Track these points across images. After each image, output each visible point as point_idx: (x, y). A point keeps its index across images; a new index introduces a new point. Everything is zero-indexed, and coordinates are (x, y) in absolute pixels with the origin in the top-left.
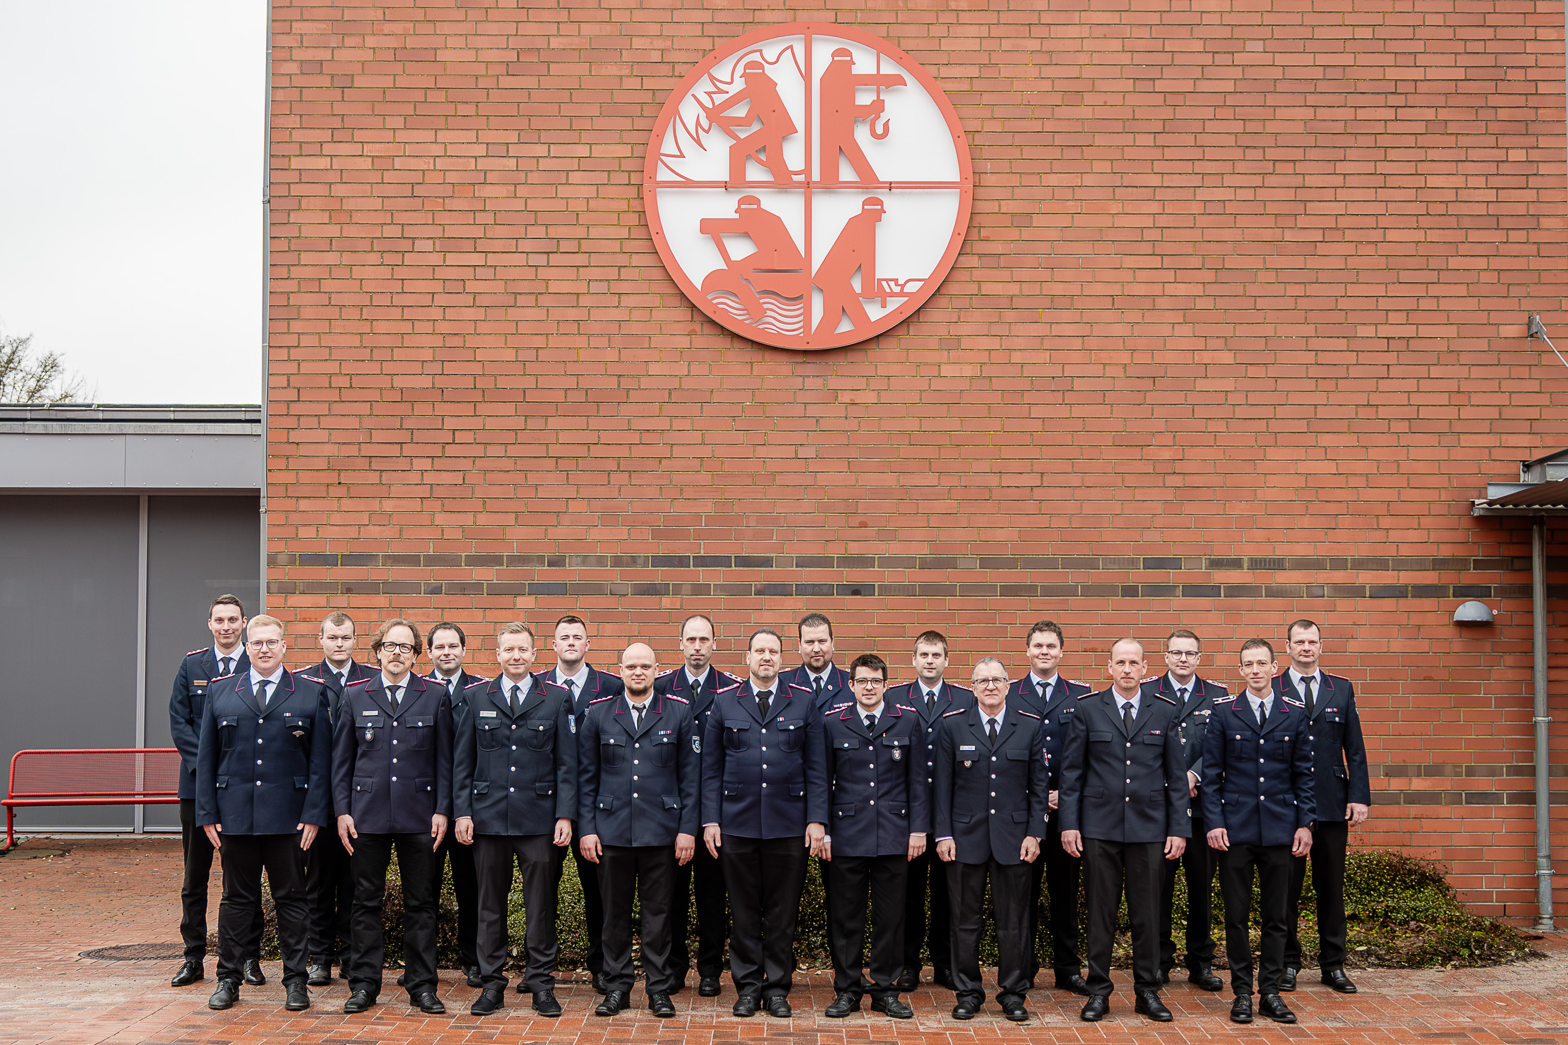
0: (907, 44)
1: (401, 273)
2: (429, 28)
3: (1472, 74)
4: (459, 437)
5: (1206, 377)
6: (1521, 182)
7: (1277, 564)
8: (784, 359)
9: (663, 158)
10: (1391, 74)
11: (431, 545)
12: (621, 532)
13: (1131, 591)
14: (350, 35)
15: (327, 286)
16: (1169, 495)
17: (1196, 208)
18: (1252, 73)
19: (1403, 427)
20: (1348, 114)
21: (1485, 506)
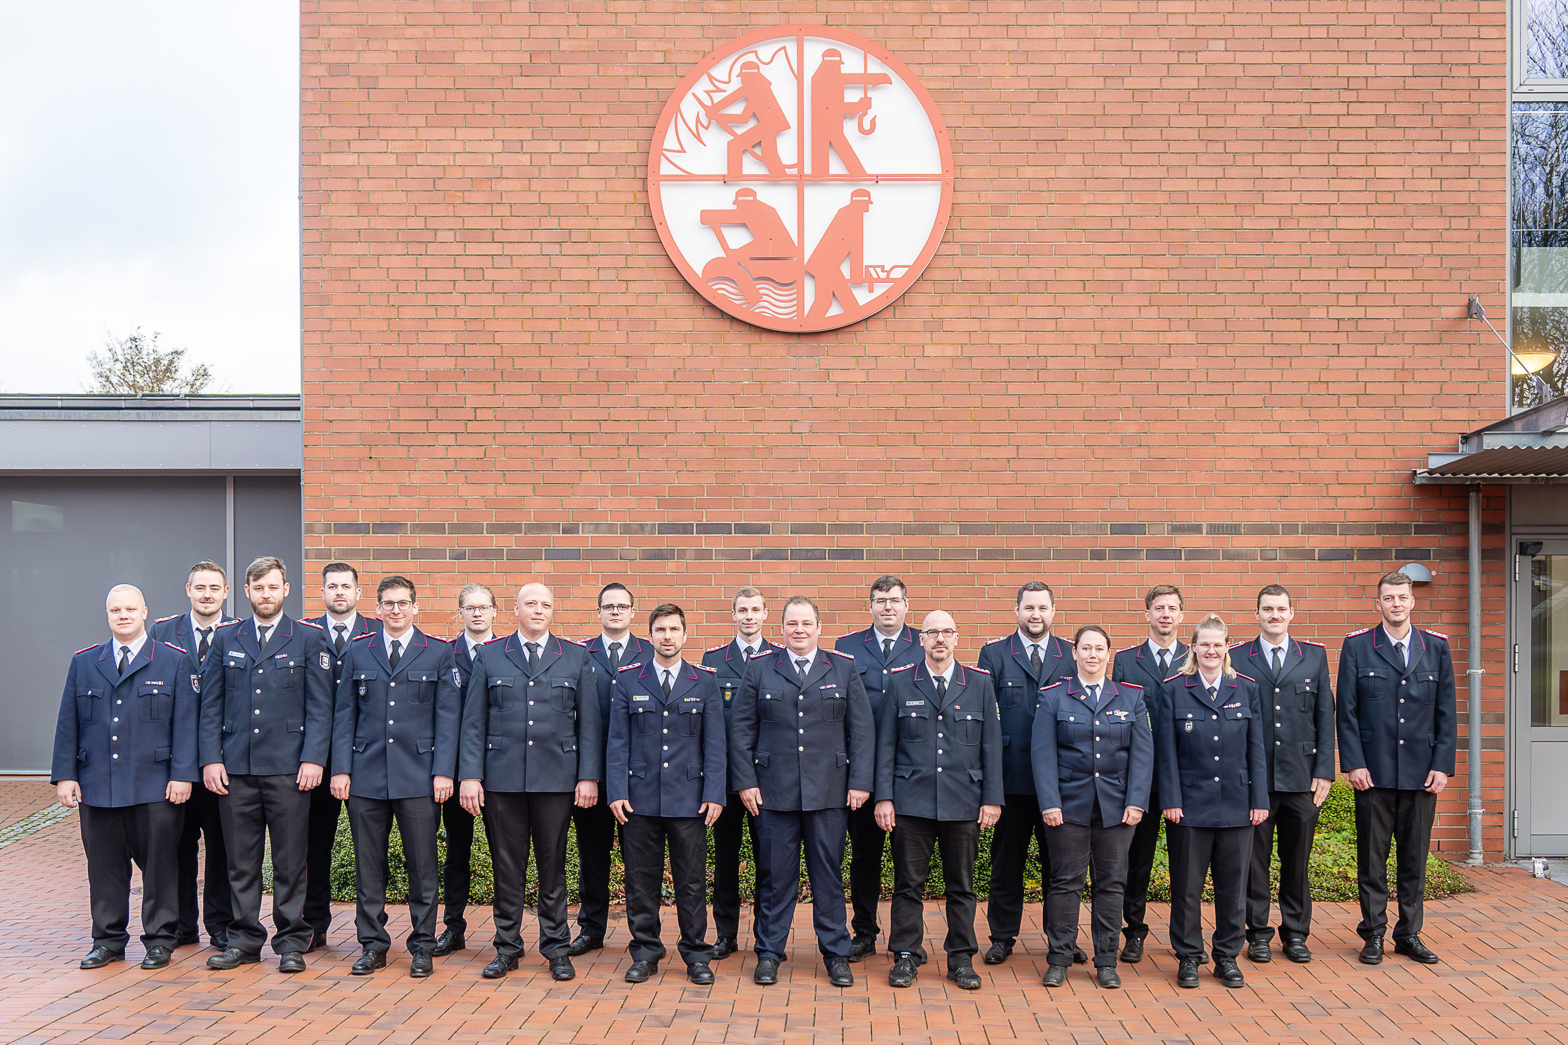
0: (893, 45)
1: (426, 262)
2: (447, 32)
3: (1419, 71)
4: (481, 415)
5: (1169, 356)
6: (1463, 172)
7: (1234, 529)
8: (779, 341)
9: (664, 152)
10: (1345, 71)
11: (455, 514)
12: (630, 502)
13: (1098, 555)
14: (374, 39)
15: (357, 274)
16: (1135, 465)
17: (1161, 198)
18: (1212, 71)
19: (1352, 401)
20: (1303, 109)
21: (1426, 475)
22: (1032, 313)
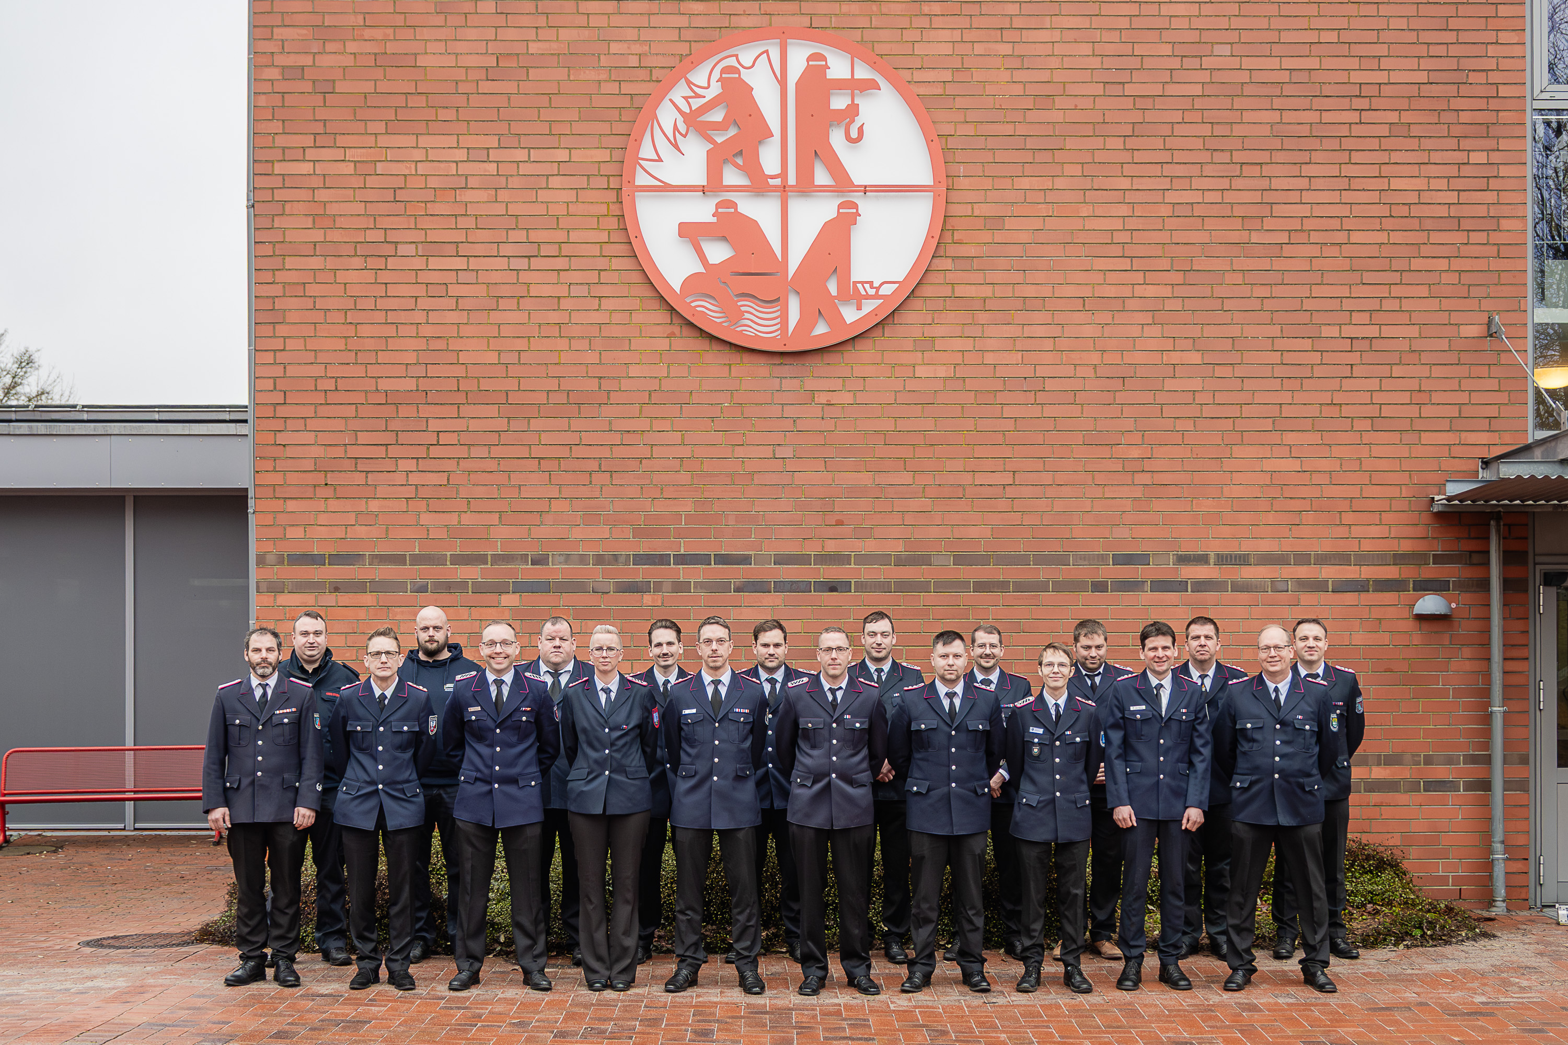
0: (880, 49)
1: (384, 277)
2: (409, 33)
3: (1434, 77)
4: (444, 439)
5: (1174, 377)
6: (1482, 184)
7: (1242, 560)
8: (762, 360)
9: (641, 162)
10: (1356, 77)
11: (417, 545)
12: (603, 531)
13: (1099, 587)
14: (330, 40)
15: (312, 290)
16: (1138, 493)
17: (1165, 211)
18: (1219, 77)
19: (1366, 425)
20: (1313, 117)
21: (1445, 502)
22: (1028, 331)
